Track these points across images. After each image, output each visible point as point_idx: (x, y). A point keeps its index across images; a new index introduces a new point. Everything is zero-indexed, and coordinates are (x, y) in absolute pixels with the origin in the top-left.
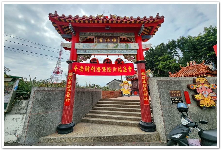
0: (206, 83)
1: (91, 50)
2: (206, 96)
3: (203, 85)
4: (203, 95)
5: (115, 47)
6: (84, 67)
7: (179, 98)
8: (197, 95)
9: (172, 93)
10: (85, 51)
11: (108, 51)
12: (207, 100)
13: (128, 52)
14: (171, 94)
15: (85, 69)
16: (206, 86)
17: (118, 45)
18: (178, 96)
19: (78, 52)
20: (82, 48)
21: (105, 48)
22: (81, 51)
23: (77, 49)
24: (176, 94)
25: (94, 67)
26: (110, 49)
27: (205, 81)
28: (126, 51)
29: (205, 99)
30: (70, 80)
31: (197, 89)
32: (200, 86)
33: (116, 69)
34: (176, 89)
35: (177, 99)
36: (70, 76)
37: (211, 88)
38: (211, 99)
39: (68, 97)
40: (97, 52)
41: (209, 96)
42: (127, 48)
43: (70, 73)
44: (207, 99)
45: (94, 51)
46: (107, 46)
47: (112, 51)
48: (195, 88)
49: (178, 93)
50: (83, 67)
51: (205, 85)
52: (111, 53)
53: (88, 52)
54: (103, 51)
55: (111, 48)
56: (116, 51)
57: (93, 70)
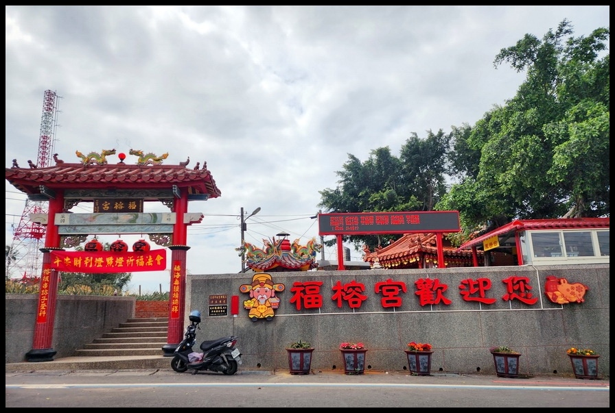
0: (268, 282)
1: (85, 227)
2: (262, 302)
3: (262, 285)
4: (258, 301)
5: (131, 221)
6: (72, 260)
7: (222, 307)
8: (249, 301)
9: (213, 300)
10: (74, 229)
11: (119, 227)
12: (262, 308)
13: (157, 230)
14: (211, 300)
15: (73, 263)
16: (267, 287)
17: (137, 217)
18: (222, 303)
19: (61, 232)
20: (68, 224)
21: (112, 223)
22: (67, 228)
23: (58, 226)
24: (218, 300)
25: (92, 258)
26: (122, 225)
27: (268, 280)
28: (152, 227)
29: (260, 306)
30: (47, 282)
31: (251, 292)
32: (257, 288)
33: (132, 260)
34: (220, 293)
35: (219, 308)
36: (46, 275)
37: (273, 291)
38: (268, 307)
39: (43, 310)
40: (97, 230)
41: (267, 302)
42: (155, 222)
43: (46, 270)
44: (264, 306)
45: (92, 228)
46: (117, 218)
47: (126, 227)
48: (248, 290)
49: (222, 300)
50: (69, 259)
51: (266, 285)
52: (124, 231)
53: (80, 231)
54: (109, 227)
55: (124, 222)
56: (133, 227)
57: (89, 264)
